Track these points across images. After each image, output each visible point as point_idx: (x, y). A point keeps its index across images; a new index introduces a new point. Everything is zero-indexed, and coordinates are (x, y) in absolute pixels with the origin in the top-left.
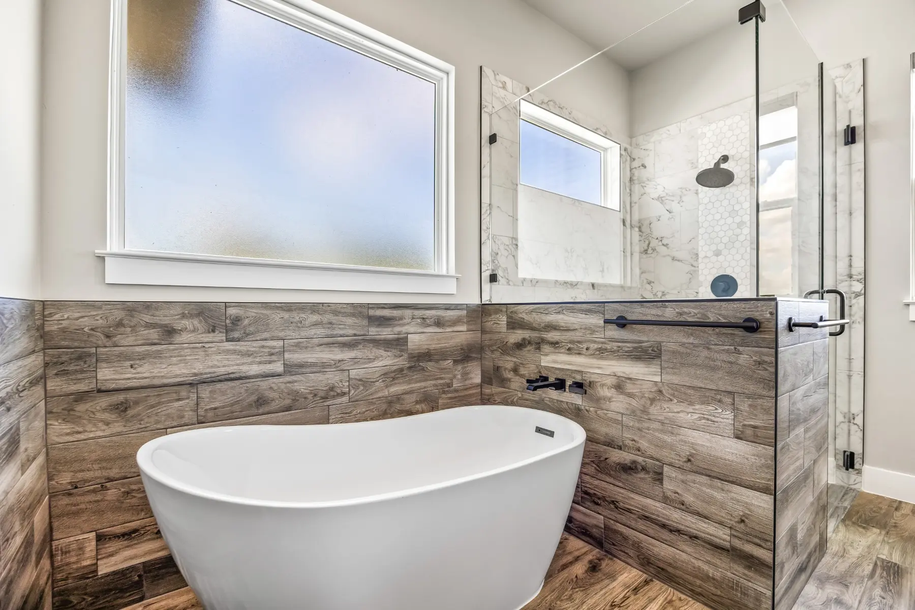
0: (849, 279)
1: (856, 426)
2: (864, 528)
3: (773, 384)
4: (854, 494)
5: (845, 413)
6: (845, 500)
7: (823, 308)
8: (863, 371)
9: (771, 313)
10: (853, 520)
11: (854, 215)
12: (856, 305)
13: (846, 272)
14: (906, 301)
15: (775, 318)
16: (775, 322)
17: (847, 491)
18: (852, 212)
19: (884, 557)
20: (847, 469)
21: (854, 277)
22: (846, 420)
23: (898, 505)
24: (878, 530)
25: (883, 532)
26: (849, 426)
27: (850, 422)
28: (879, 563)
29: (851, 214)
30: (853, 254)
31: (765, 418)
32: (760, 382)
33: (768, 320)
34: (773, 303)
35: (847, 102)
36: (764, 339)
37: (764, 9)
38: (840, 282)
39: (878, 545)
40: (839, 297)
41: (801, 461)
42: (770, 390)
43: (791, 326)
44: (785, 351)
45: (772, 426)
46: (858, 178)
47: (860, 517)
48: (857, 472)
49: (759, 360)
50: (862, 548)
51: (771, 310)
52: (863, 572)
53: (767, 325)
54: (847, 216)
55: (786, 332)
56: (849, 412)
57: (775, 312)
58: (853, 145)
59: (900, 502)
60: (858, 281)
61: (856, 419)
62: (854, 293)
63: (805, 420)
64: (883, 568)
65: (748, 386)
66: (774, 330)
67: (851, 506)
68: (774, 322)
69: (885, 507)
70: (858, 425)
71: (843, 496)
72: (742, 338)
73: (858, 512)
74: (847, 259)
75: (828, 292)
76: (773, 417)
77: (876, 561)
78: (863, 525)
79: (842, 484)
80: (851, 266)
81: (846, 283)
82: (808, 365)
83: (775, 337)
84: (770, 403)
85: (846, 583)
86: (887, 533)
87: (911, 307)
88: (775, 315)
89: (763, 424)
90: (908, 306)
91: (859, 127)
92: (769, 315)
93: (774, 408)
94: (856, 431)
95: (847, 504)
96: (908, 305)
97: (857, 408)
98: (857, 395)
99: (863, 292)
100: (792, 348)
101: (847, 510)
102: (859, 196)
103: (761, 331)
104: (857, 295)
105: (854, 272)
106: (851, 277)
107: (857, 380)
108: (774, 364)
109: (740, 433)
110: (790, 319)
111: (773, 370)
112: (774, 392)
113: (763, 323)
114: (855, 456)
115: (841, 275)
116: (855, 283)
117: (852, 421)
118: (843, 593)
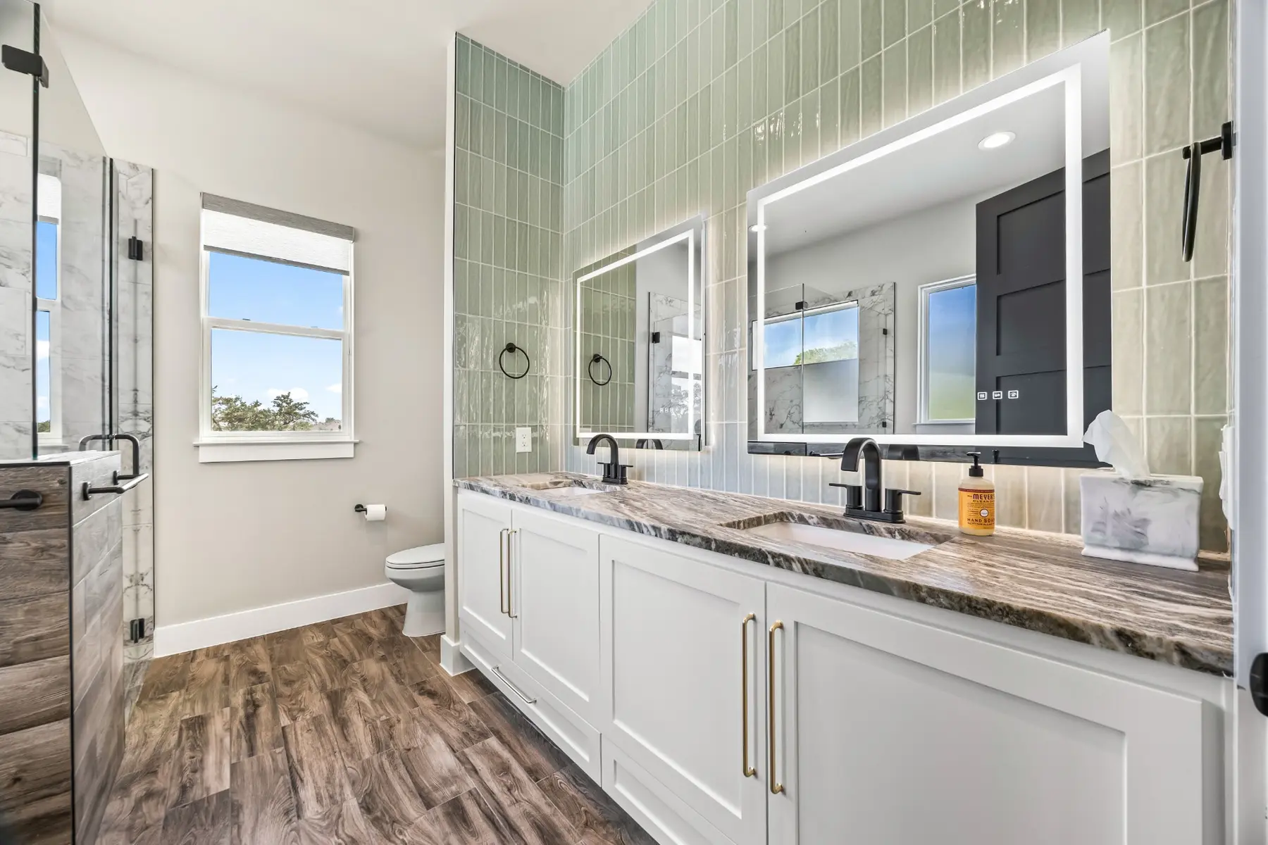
0: (134, 417)
1: (146, 588)
2: (162, 698)
3: (66, 573)
4: (146, 667)
5: (132, 576)
6: (137, 679)
7: (115, 460)
8: (152, 522)
9: (61, 482)
10: (150, 696)
11: (140, 343)
12: (143, 447)
13: (131, 408)
14: (195, 443)
15: (67, 488)
16: (67, 492)
17: (137, 667)
18: (138, 338)
19: (188, 717)
20: (136, 641)
21: (141, 415)
22: (133, 584)
23: (191, 656)
24: (178, 692)
25: (183, 691)
26: (137, 590)
27: (137, 584)
28: (183, 726)
29: (136, 341)
30: (138, 389)
31: (53, 621)
32: (44, 575)
33: (57, 491)
34: (65, 469)
35: (133, 209)
36: (50, 518)
37: (47, 71)
38: (122, 420)
39: (180, 708)
40: (131, 443)
41: (98, 656)
42: (61, 582)
43: (86, 493)
44: (80, 526)
45: (65, 627)
46: (145, 302)
47: (158, 688)
48: (148, 639)
49: (42, 546)
50: (164, 721)
51: (61, 478)
52: (169, 745)
53: (55, 497)
54: (132, 343)
55: (81, 502)
56: (137, 572)
57: (67, 480)
58: (139, 261)
59: (195, 651)
60: (145, 420)
61: (144, 580)
62: (140, 433)
63: (102, 604)
64: (188, 728)
65: (23, 585)
66: (67, 503)
67: (144, 683)
68: (66, 494)
69: (179, 664)
70: (147, 586)
71: (134, 676)
72: (11, 520)
73: (154, 685)
74: (132, 393)
75: (118, 437)
76: (67, 616)
77: (181, 726)
78: (162, 696)
79: (130, 661)
80: (136, 401)
81: (130, 422)
82: (102, 536)
83: (67, 512)
84: (60, 600)
85: (153, 770)
86: (187, 690)
87: (200, 448)
88: (67, 485)
89: (50, 631)
90: (197, 448)
91: (147, 243)
92: (58, 485)
93: (68, 604)
94: (146, 593)
95: (140, 682)
96: (197, 446)
97: (145, 567)
98: (146, 551)
99: (151, 432)
100: (86, 521)
101: (141, 689)
102: (145, 323)
103: (45, 507)
104: (145, 436)
105: (141, 408)
106: (136, 414)
107: (146, 533)
108: (67, 547)
109: (8, 656)
110: (85, 485)
111: (66, 555)
112: (68, 583)
113: (48, 495)
114: (145, 623)
115: (124, 412)
116: (142, 422)
117: (141, 583)
118: (152, 783)
